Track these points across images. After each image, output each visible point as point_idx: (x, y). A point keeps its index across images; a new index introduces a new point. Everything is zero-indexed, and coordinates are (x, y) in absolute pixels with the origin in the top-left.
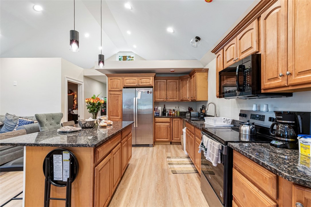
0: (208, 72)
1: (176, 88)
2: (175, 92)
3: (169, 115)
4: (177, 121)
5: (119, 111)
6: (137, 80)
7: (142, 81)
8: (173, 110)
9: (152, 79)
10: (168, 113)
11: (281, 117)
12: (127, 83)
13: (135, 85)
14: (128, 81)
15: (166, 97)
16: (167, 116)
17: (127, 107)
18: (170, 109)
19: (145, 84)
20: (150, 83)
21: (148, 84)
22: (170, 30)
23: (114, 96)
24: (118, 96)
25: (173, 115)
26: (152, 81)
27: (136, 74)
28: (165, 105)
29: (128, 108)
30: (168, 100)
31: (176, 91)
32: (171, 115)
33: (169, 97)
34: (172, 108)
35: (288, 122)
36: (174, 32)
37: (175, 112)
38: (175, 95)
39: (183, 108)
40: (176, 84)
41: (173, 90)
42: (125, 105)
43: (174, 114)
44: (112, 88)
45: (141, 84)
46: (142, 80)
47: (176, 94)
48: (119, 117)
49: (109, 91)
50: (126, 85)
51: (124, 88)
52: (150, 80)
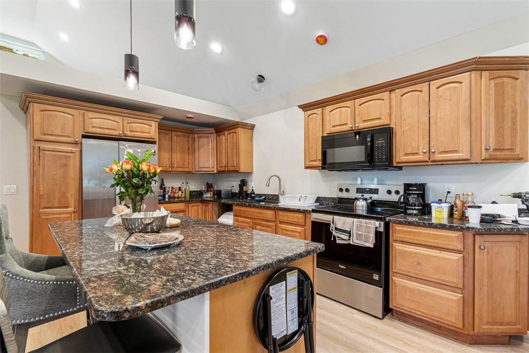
0: (253, 130)
1: (189, 149)
2: (187, 155)
3: (171, 198)
4: (195, 208)
5: (69, 195)
6: (121, 123)
7: (132, 127)
8: (178, 189)
9: (154, 126)
10: (169, 194)
11: (416, 188)
12: (93, 127)
13: (116, 133)
14: (97, 122)
15: (170, 163)
16: (167, 200)
17: (97, 185)
18: (172, 187)
19: (139, 134)
20: (151, 135)
21: (147, 135)
22: (216, 47)
23: (54, 156)
24: (66, 157)
25: (178, 197)
26: (155, 131)
27: (119, 110)
28: (163, 179)
29: (98, 187)
30: (174, 169)
31: (189, 154)
32: (174, 198)
33: (176, 164)
34: (176, 184)
35: (417, 192)
36: (222, 52)
37: (182, 192)
38: (187, 160)
39: (193, 184)
40: (189, 141)
41: (182, 152)
42: (89, 180)
43: (180, 196)
44: (45, 134)
45: (129, 134)
46: (134, 124)
47: (189, 160)
48: (71, 209)
49: (36, 140)
50: (91, 130)
51: (84, 136)
52: (150, 129)
